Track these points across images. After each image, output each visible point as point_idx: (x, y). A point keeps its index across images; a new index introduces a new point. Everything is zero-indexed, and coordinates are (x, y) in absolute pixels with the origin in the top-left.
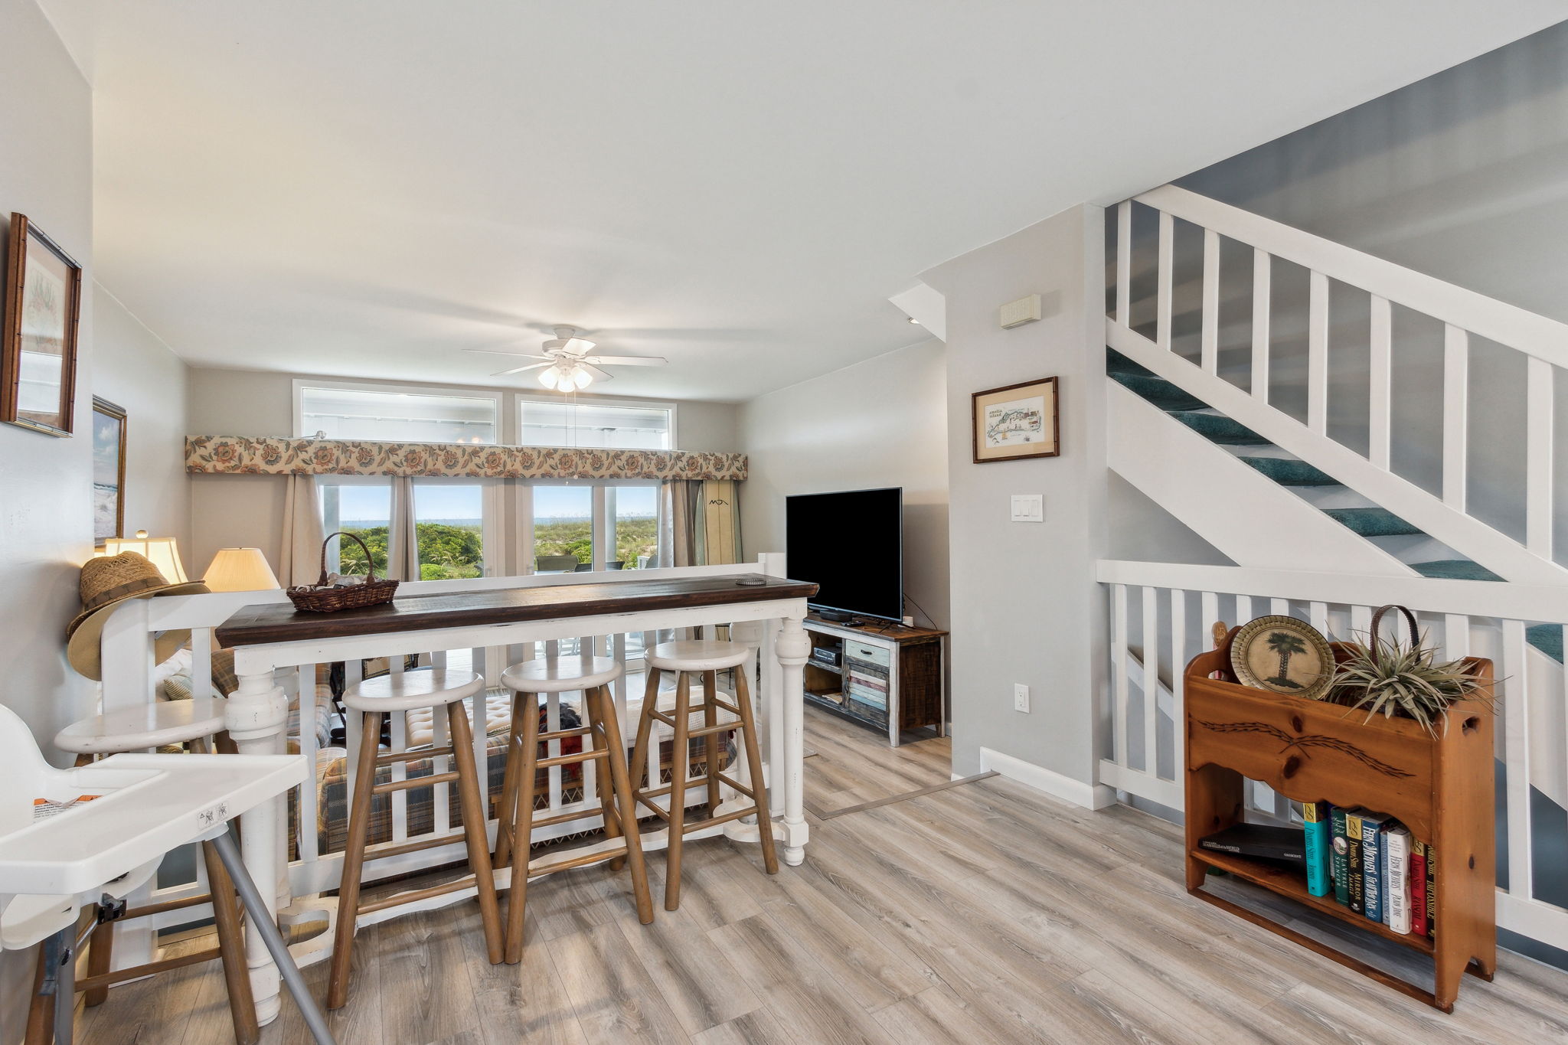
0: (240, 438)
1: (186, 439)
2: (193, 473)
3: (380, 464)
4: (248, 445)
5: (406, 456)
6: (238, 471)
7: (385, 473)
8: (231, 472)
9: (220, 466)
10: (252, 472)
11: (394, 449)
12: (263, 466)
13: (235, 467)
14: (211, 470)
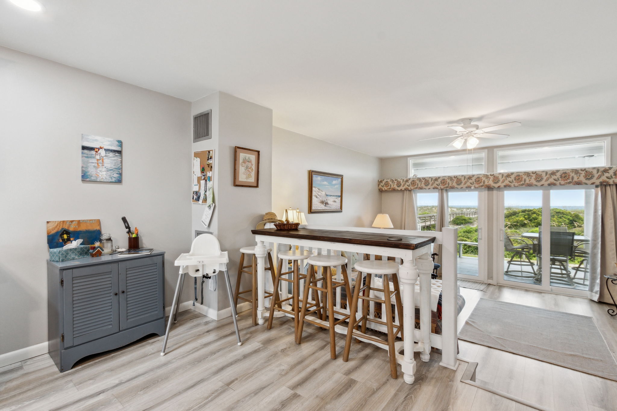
0: (391, 179)
1: (378, 181)
2: (381, 191)
3: (432, 185)
4: (393, 181)
5: (441, 181)
6: (390, 190)
7: (434, 188)
8: (389, 190)
9: (386, 188)
10: (394, 190)
11: (436, 179)
12: (397, 188)
13: (389, 189)
14: (384, 190)
